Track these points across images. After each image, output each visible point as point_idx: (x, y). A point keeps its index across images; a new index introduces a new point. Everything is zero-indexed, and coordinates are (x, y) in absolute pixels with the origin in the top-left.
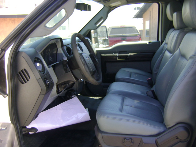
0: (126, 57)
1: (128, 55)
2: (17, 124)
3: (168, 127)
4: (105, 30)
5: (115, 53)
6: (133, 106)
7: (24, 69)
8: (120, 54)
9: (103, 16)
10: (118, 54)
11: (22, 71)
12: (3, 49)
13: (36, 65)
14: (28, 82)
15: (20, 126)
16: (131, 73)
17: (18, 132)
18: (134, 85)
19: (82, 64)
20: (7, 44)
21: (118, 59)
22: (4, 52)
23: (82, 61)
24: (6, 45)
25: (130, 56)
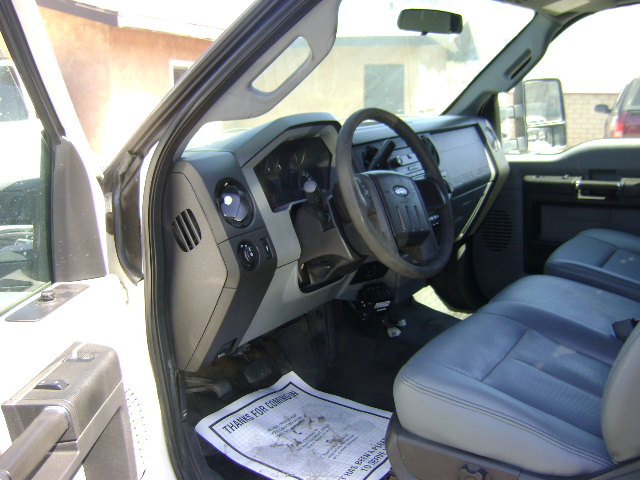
0: (611, 192)
1: (618, 184)
2: (166, 363)
3: (617, 459)
4: (556, 93)
5: (573, 174)
6: (540, 365)
7: (189, 211)
8: (591, 179)
9: (531, 48)
10: (583, 179)
11: (183, 214)
12: (135, 150)
13: (222, 201)
14: (196, 248)
15: (175, 368)
16: (618, 248)
17: (170, 384)
18: (599, 292)
19: (357, 206)
20: (145, 139)
21: (580, 197)
22: (138, 160)
23: (358, 198)
24: (143, 141)
25: (624, 188)
